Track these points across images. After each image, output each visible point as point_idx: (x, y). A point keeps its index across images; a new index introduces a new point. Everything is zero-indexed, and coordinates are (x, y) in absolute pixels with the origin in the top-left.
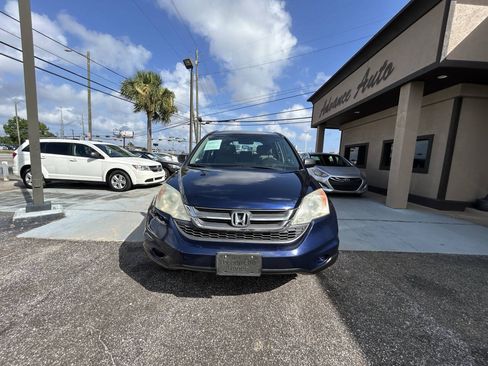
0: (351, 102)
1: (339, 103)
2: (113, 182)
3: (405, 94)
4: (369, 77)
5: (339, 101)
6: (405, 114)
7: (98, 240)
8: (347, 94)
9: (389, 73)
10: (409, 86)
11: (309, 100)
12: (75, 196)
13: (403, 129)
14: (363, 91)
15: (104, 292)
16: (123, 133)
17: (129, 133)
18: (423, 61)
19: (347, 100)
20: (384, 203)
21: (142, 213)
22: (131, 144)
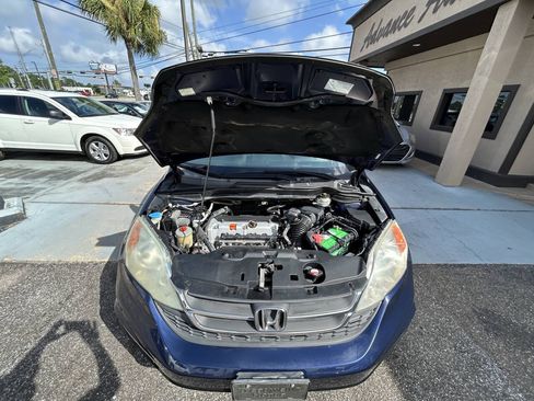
0: (412, 30)
1: (394, 30)
2: (92, 152)
5: (394, 26)
6: (495, 54)
7: (72, 259)
11: (348, 23)
12: (44, 174)
13: (486, 79)
14: (435, 11)
15: (76, 371)
16: (103, 67)
17: (112, 68)
19: (406, 25)
20: (433, 177)
21: (132, 207)
22: (116, 82)
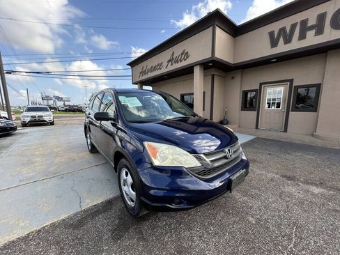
0: (163, 71)
3: (197, 71)
4: (174, 57)
5: (155, 69)
8: (160, 65)
9: (187, 58)
10: (198, 67)
11: (128, 65)
18: (205, 55)
19: (160, 69)
